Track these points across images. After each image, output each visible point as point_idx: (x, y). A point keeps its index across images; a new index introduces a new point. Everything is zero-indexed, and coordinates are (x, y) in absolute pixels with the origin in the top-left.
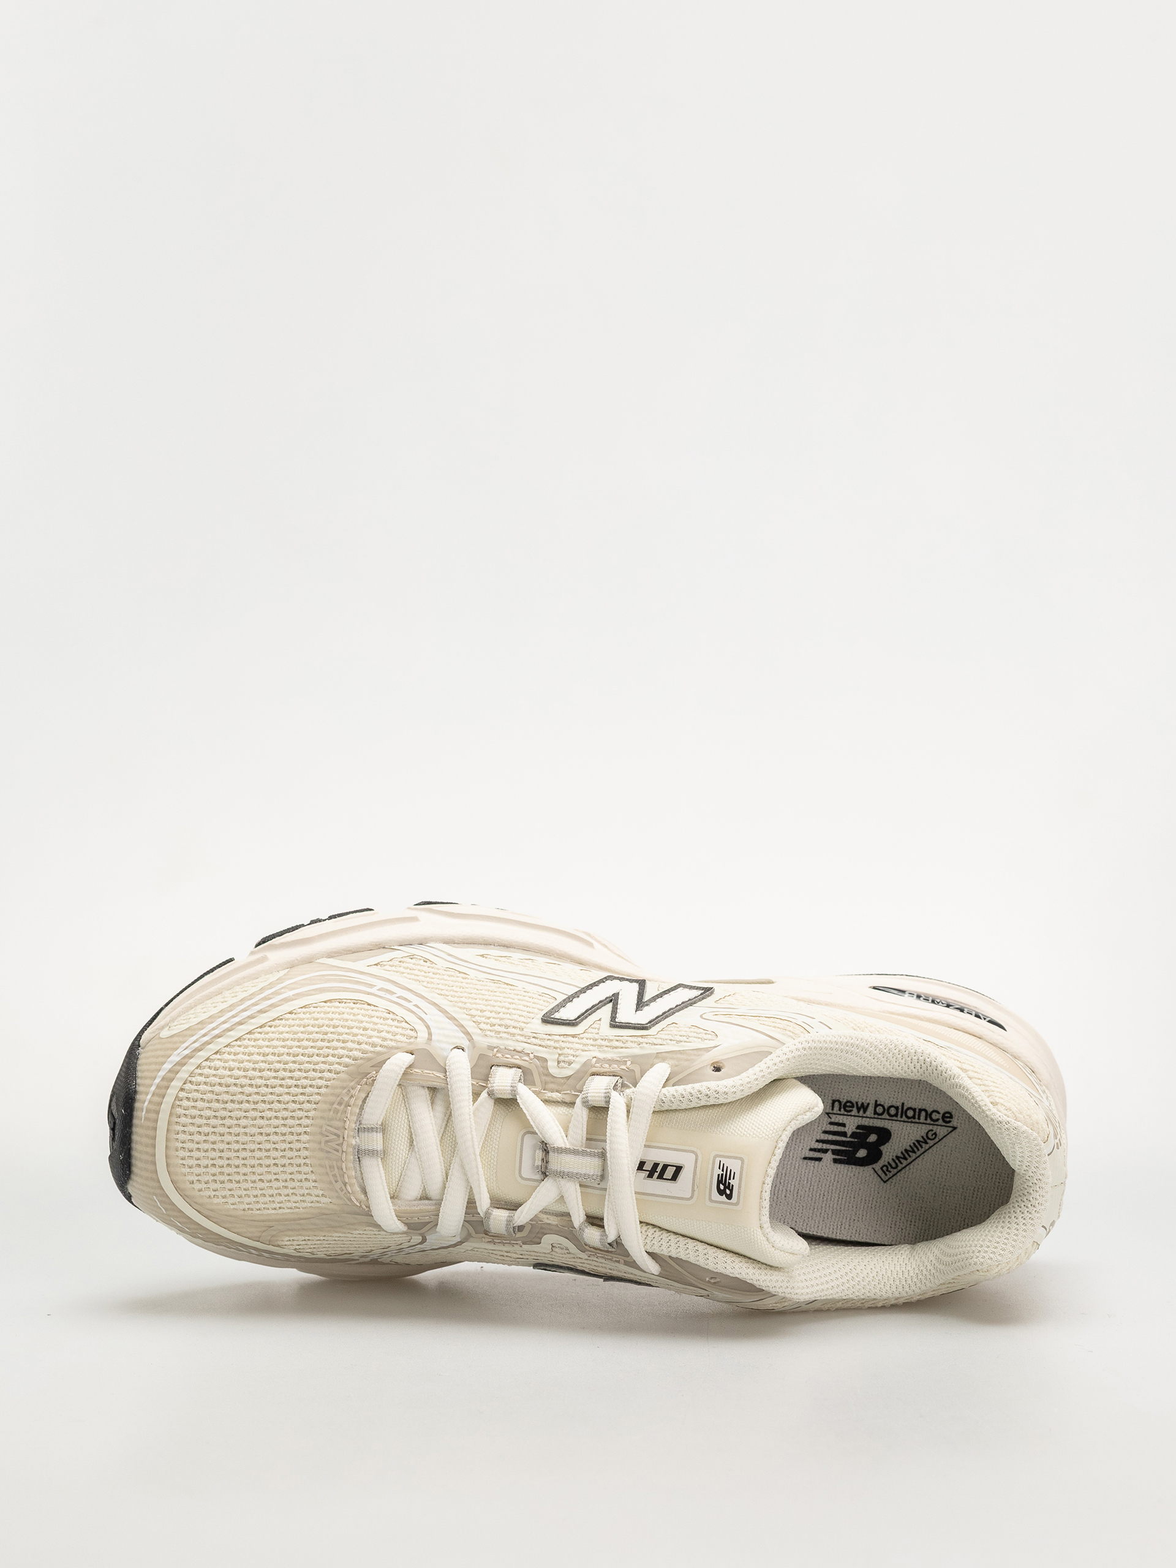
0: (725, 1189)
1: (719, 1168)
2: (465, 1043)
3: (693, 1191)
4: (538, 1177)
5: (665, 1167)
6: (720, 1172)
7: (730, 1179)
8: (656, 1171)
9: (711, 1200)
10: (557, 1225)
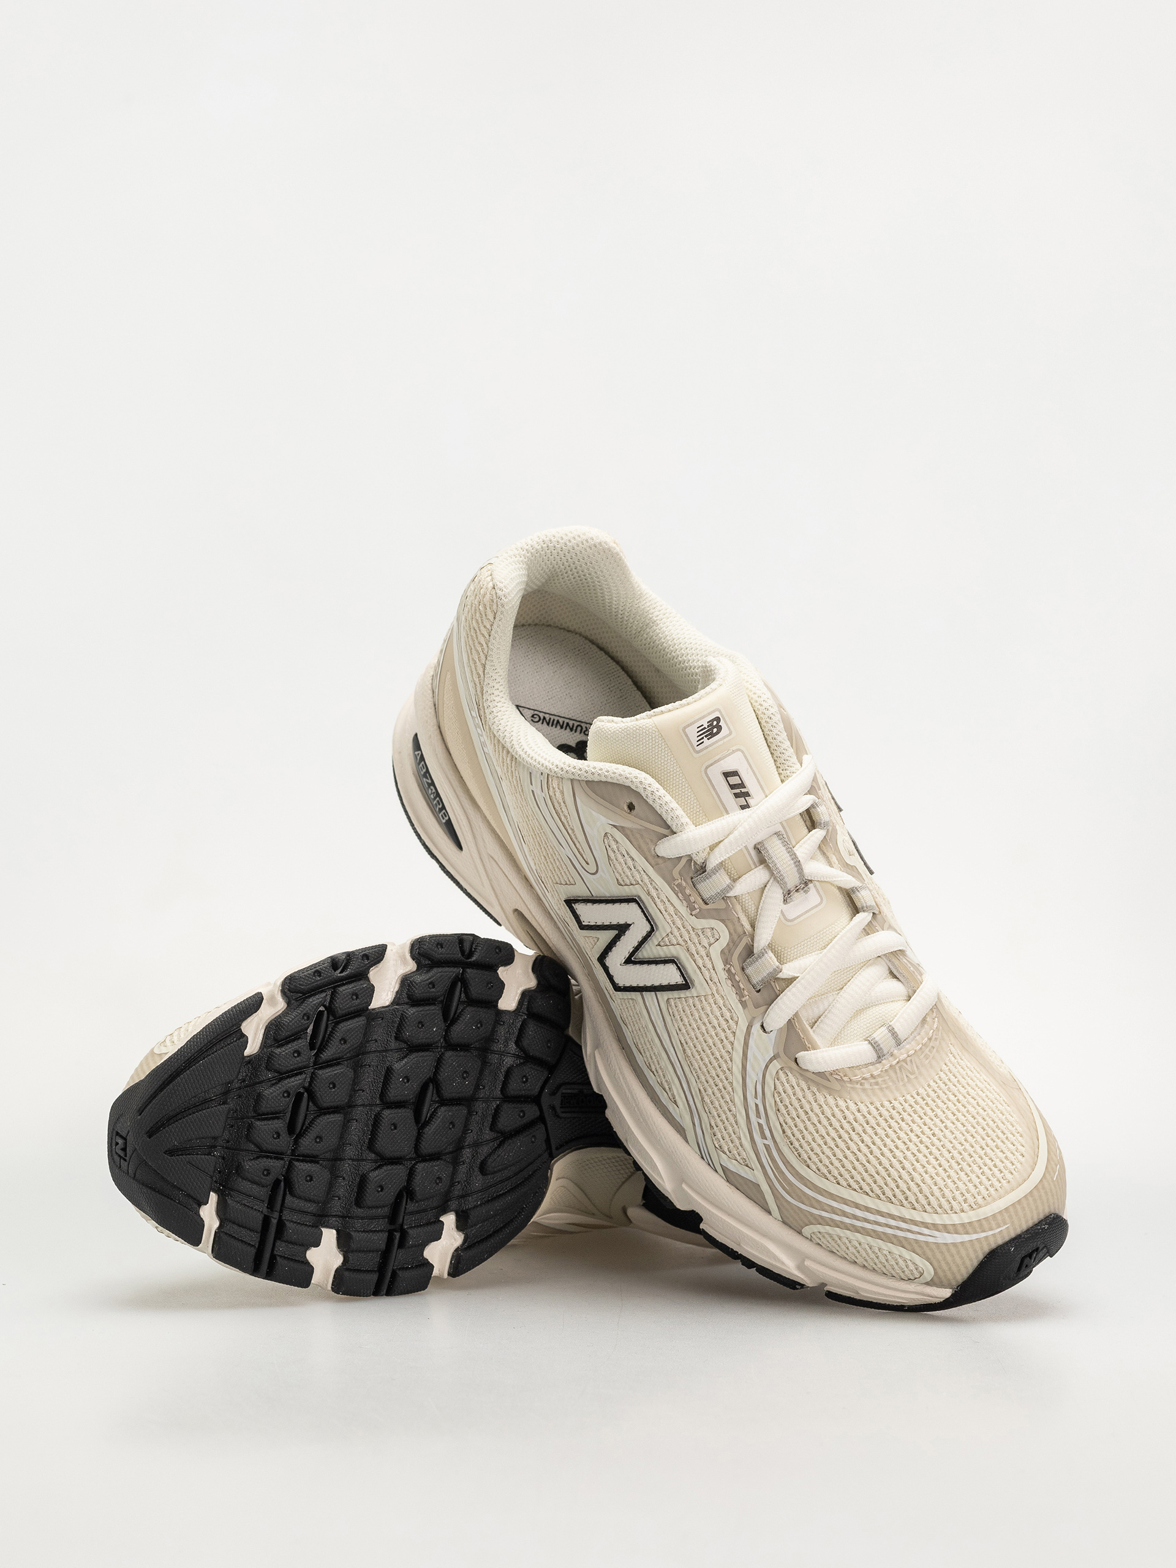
0: (714, 727)
1: (703, 742)
2: (756, 1027)
3: (734, 751)
4: (811, 885)
5: (732, 787)
6: (705, 739)
7: (705, 728)
8: (740, 792)
9: (731, 733)
10: (834, 854)
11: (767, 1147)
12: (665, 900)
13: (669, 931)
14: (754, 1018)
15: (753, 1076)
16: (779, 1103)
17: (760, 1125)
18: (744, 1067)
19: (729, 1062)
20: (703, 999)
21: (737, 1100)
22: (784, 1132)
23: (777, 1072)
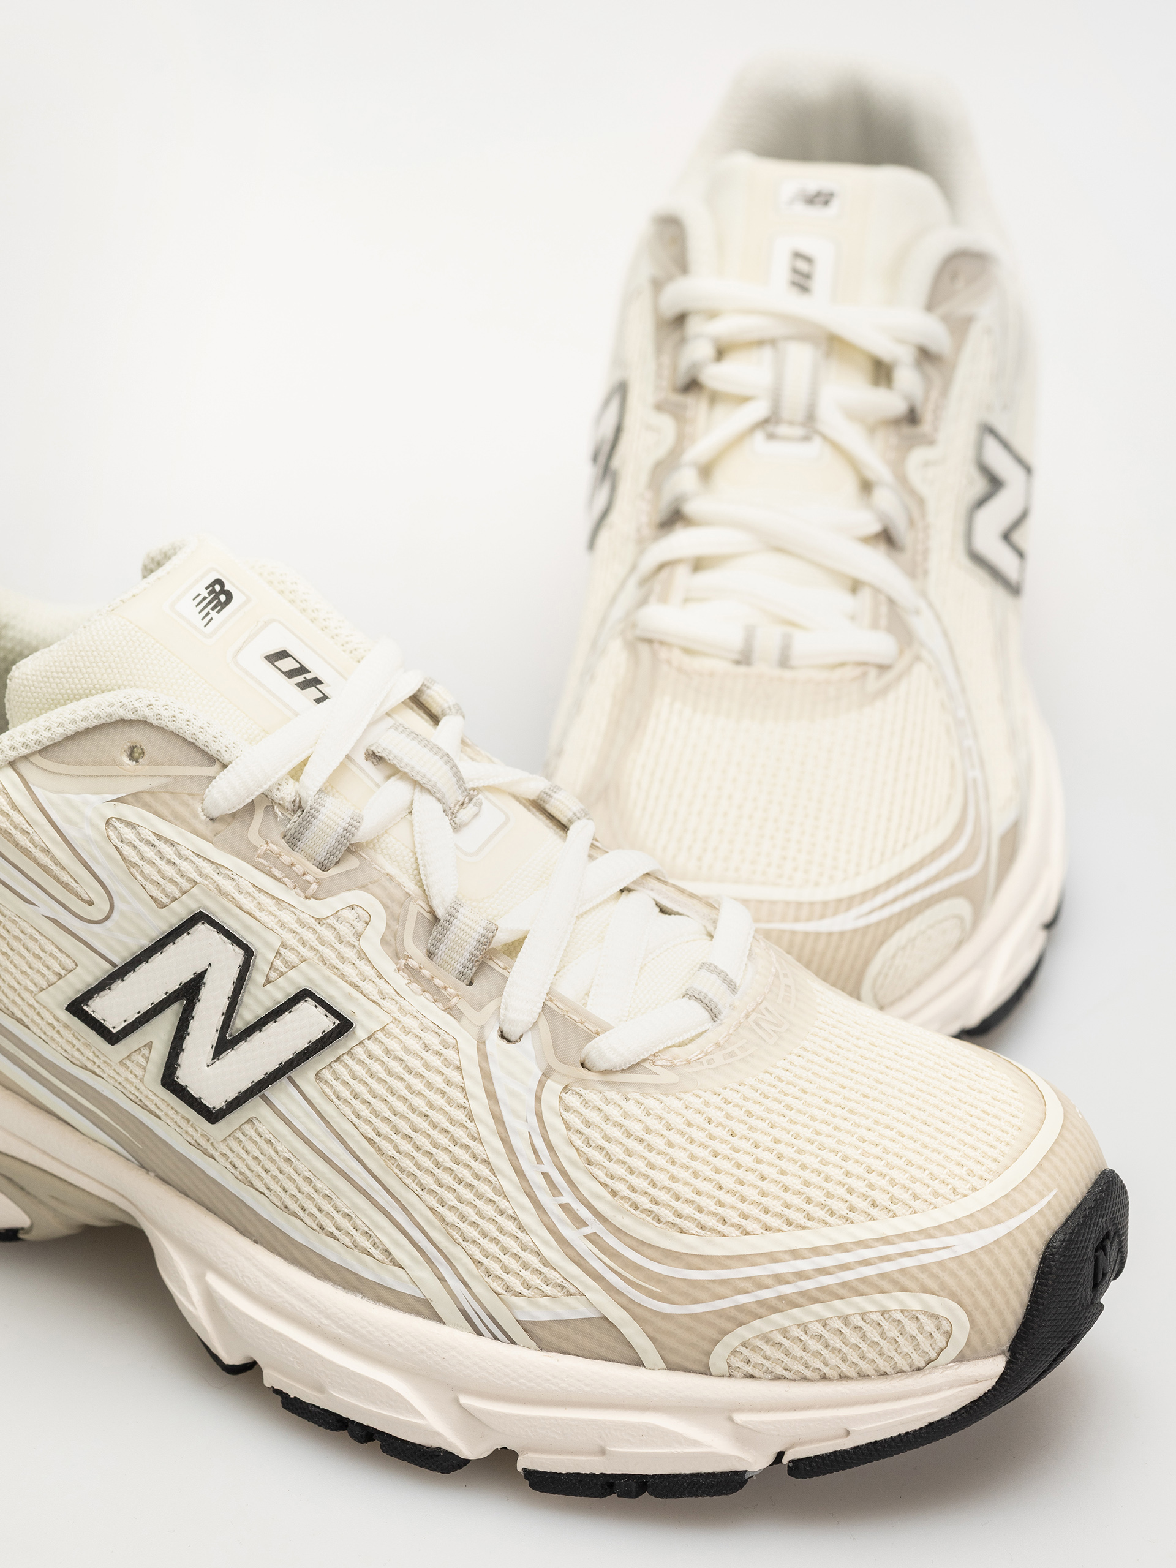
0: (220, 593)
1: (212, 619)
2: (493, 1040)
3: (267, 623)
4: (478, 795)
5: (289, 675)
6: (213, 614)
7: (205, 598)
8: (305, 680)
9: (250, 596)
11: (593, 1239)
12: (252, 890)
13: (277, 944)
14: (482, 1027)
15: (521, 1128)
16: (586, 1149)
17: (564, 1207)
18: (498, 1119)
19: (469, 1124)
20: (380, 1035)
21: (507, 1187)
22: (614, 1193)
23: (560, 1098)
